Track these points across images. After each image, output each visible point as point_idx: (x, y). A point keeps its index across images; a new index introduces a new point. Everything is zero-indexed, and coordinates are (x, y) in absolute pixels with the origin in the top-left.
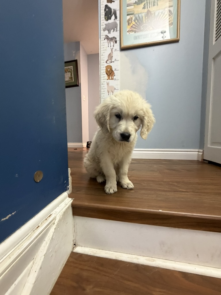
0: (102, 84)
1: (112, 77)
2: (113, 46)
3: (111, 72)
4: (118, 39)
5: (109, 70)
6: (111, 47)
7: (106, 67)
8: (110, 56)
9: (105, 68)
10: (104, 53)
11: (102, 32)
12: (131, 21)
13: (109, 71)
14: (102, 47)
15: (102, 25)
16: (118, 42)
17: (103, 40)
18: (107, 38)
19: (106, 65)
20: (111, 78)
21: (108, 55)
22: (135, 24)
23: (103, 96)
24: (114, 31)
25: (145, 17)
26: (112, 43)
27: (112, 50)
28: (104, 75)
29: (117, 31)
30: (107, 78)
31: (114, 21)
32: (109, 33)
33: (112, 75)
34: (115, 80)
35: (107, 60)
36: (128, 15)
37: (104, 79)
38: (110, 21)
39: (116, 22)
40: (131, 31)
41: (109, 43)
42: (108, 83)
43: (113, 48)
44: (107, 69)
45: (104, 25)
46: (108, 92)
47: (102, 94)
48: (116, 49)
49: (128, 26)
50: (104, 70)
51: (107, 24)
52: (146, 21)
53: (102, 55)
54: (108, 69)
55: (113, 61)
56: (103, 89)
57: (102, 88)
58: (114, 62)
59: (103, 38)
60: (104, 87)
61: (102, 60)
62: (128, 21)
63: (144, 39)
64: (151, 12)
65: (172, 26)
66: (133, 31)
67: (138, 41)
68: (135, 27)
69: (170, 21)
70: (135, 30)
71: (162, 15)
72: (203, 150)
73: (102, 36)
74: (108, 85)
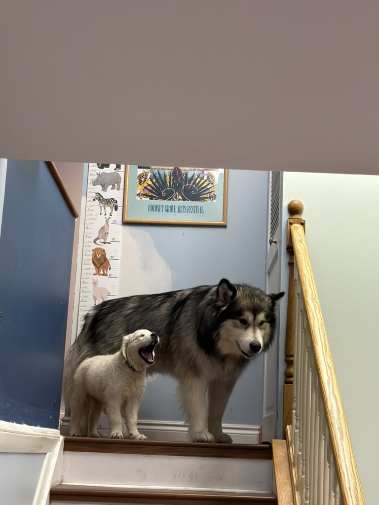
0: (83, 283)
1: (104, 271)
2: (110, 214)
3: (103, 261)
4: (120, 204)
7: (93, 250)
8: (103, 232)
10: (91, 224)
11: (90, 186)
12: (146, 179)
13: (99, 260)
14: (88, 213)
15: (91, 175)
16: (120, 209)
17: (91, 201)
18: (100, 198)
19: (94, 246)
20: (102, 273)
21: (99, 230)
22: (152, 185)
23: (84, 306)
24: (113, 188)
25: (170, 177)
26: (108, 209)
27: (107, 221)
28: (88, 264)
29: (118, 189)
30: (95, 272)
31: (114, 171)
32: (104, 189)
33: (105, 266)
34: (109, 277)
35: (97, 239)
36: (139, 168)
37: (87, 273)
38: (105, 170)
39: (118, 173)
40: (144, 195)
41: (103, 208)
42: (95, 281)
43: (110, 218)
44: (96, 254)
45: (95, 175)
46: (95, 299)
47: (82, 301)
48: (116, 221)
49: (139, 185)
50: (88, 255)
51: (101, 173)
52: (172, 183)
53: (87, 228)
54: (98, 255)
55: (107, 241)
56: (85, 292)
57: (83, 291)
58: (110, 243)
59: (91, 197)
60: (86, 287)
61: (88, 236)
62: (140, 177)
63: (166, 213)
64: (180, 171)
65: (215, 201)
66: (147, 196)
67: (155, 214)
68: (151, 189)
69: (212, 192)
70: (151, 194)
71: (199, 179)
72: (262, 426)
73: (90, 193)
74: (95, 285)
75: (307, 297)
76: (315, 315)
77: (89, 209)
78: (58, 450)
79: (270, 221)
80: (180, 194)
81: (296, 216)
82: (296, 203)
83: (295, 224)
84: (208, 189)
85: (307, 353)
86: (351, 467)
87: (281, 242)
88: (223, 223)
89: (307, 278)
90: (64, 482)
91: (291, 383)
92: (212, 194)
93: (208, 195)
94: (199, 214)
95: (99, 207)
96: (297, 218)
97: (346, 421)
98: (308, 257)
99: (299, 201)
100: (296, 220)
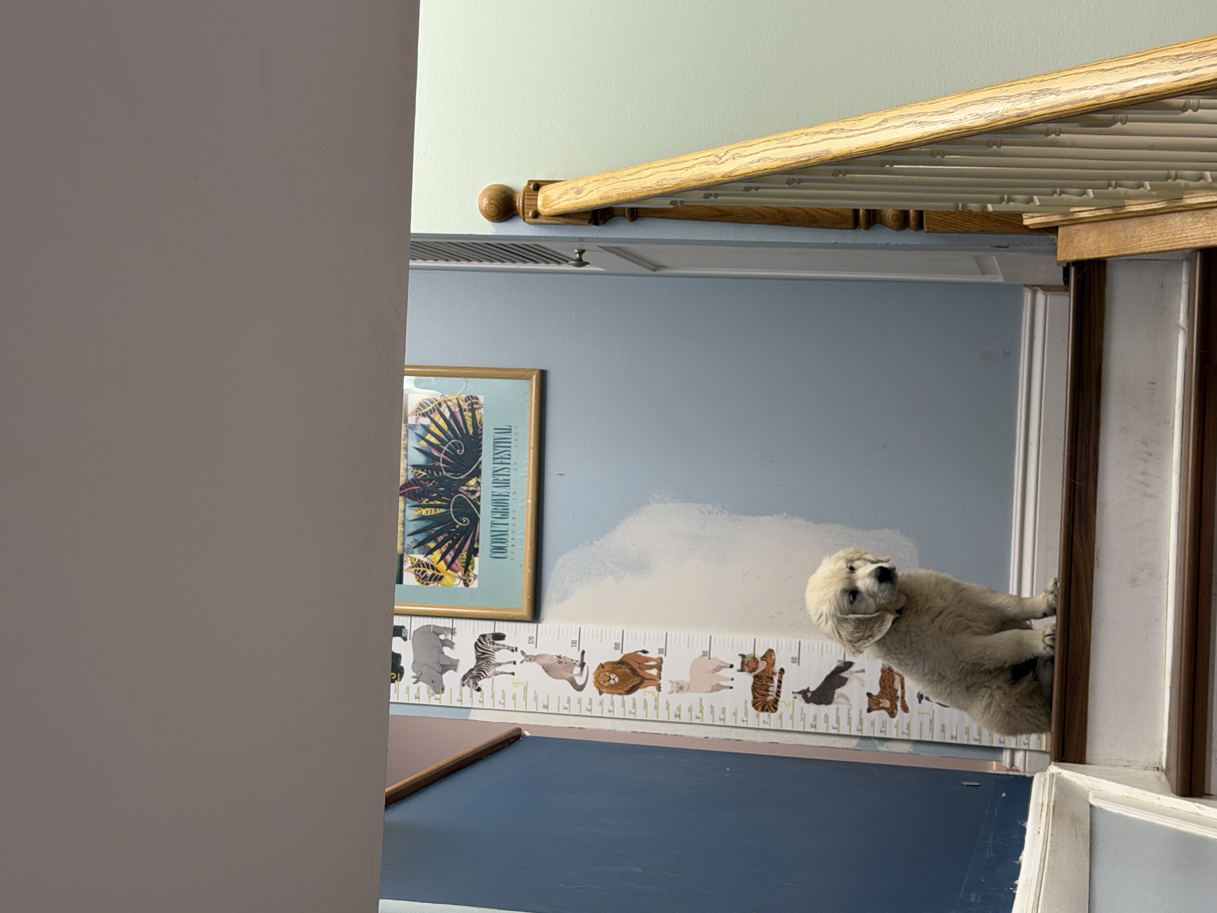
0: (679, 716)
1: (651, 667)
2: (513, 651)
3: (625, 669)
4: (488, 628)
5: (615, 679)
6: (518, 663)
7: (601, 693)
8: (556, 667)
9: (606, 696)
10: (536, 696)
11: (444, 699)
12: (428, 566)
13: (623, 678)
14: (509, 706)
15: (417, 697)
17: (482, 697)
18: (474, 677)
20: (654, 672)
21: (551, 678)
22: (444, 549)
23: (735, 714)
24: (451, 645)
25: (424, 507)
27: (530, 659)
28: (634, 705)
29: (453, 631)
30: (653, 689)
31: (409, 642)
33: (639, 664)
34: (665, 655)
35: (573, 683)
36: (400, 581)
37: (656, 708)
38: (406, 663)
39: (414, 632)
40: (466, 570)
41: (499, 669)
42: (676, 689)
43: (523, 653)
44: (611, 686)
46: (718, 688)
47: (724, 720)
48: (530, 638)
49: (444, 581)
50: (612, 704)
52: (438, 502)
53: (546, 707)
55: (578, 658)
56: (701, 712)
57: (697, 718)
58: (583, 653)
59: (471, 696)
60: (690, 710)
61: (567, 706)
62: (424, 579)
63: (511, 515)
64: (408, 484)
65: (482, 400)
66: (468, 563)
67: (513, 542)
68: (452, 553)
69: (459, 406)
70: (464, 555)
71: (429, 437)
72: (1026, 286)
73: (461, 701)
74: (685, 688)
75: (713, 176)
76: (757, 157)
77: (500, 703)
78: (1084, 776)
79: (531, 266)
80: (464, 482)
81: (519, 203)
82: (485, 202)
83: (536, 205)
84: (452, 414)
85: (848, 175)
86: (1125, 69)
87: (581, 240)
88: (534, 377)
89: (667, 175)
90: (1160, 763)
91: (920, 214)
92: (465, 406)
93: (468, 415)
94: (513, 436)
95: (495, 677)
96: (523, 200)
97: (1014, 81)
98: (618, 174)
99: (482, 195)
100: (526, 202)
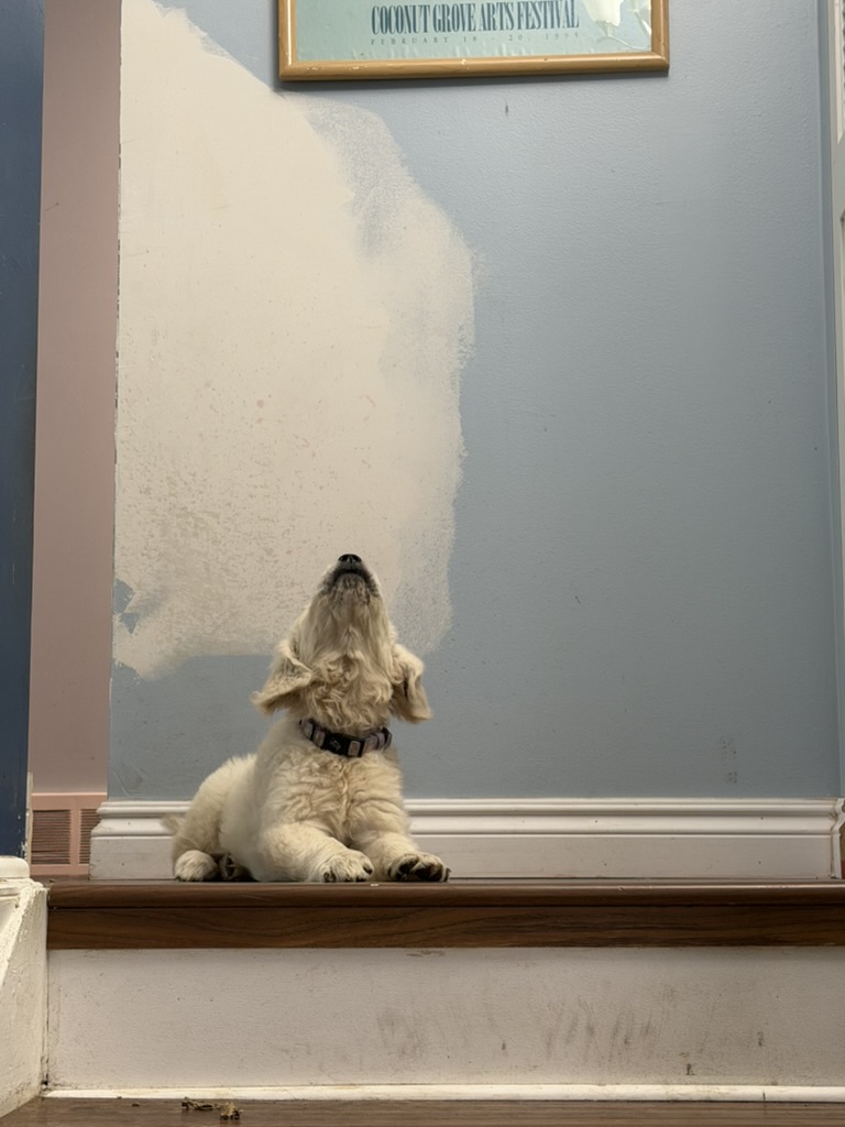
63: (440, 35)
67: (399, 40)
88: (658, 57)
94: (563, 30)
